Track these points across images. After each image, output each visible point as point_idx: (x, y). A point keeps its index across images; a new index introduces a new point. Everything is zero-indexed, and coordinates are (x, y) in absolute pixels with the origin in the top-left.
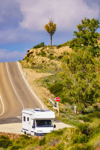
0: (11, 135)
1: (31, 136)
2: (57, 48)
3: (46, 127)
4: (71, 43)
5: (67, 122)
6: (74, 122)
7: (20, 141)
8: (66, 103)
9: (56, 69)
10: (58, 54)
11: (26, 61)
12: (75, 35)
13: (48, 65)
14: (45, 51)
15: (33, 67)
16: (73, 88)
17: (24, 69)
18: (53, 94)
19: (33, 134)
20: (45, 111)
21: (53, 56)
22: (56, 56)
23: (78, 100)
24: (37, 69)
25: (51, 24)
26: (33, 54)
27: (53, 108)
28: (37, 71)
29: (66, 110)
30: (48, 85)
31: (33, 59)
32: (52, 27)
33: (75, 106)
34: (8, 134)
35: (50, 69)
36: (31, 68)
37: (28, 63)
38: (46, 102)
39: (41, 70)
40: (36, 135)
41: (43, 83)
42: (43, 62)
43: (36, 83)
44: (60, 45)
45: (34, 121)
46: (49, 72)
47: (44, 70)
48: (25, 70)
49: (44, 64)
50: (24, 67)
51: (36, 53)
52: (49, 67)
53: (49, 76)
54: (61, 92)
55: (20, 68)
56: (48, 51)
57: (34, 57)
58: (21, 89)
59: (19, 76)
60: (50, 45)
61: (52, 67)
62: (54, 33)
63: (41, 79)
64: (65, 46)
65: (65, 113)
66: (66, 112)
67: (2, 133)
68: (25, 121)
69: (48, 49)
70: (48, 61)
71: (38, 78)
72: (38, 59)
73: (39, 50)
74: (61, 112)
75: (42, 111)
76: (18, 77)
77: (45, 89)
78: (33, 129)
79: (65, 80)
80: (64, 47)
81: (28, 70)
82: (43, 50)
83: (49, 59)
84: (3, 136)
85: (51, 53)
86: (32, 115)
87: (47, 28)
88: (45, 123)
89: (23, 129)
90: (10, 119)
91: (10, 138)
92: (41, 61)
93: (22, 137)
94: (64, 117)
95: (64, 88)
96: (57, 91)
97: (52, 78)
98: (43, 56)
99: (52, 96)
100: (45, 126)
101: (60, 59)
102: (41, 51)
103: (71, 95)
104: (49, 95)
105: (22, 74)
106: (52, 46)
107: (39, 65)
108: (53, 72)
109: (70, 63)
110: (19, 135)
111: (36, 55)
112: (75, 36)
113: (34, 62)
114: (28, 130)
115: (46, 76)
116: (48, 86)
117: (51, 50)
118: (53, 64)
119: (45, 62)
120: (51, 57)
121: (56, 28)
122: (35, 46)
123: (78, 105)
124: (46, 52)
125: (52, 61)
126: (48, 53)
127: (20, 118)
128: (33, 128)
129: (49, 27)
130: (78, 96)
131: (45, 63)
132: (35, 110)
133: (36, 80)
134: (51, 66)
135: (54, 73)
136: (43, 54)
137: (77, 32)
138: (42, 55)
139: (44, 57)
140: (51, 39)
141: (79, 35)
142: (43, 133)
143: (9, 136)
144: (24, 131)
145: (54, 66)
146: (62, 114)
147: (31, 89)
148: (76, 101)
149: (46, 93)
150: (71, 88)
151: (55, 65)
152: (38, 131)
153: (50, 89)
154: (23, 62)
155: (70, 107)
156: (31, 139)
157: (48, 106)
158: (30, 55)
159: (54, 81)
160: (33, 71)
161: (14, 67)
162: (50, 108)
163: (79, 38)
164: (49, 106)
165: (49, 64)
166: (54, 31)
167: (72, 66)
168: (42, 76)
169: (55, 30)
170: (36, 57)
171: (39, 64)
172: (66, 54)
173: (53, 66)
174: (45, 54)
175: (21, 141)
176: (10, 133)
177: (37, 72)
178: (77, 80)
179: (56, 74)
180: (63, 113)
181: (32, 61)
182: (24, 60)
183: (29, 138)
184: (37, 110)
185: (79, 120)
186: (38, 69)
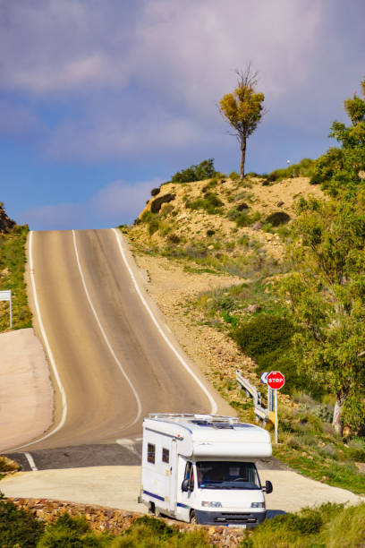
0: (99, 513)
1: (177, 523)
2: (265, 184)
3: (234, 488)
4: (321, 167)
5: (311, 471)
6: (337, 470)
7: (136, 543)
8: (300, 394)
9: (260, 264)
10: (266, 206)
11: (145, 228)
12: (336, 136)
13: (230, 247)
14: (218, 192)
15: (174, 252)
16: (333, 339)
17: (138, 257)
18: (248, 355)
19: (183, 514)
20: (232, 427)
21: (250, 214)
22: (258, 214)
23: (349, 382)
24: (187, 258)
25: (244, 93)
26: (172, 203)
27: (256, 411)
28: (188, 265)
29: (304, 421)
30: (230, 320)
31: (173, 221)
32: (246, 104)
33: (337, 406)
34: (87, 508)
35: (234, 260)
36: (163, 255)
37: (156, 236)
38: (226, 385)
39: (204, 265)
40: (194, 520)
41: (213, 314)
42: (210, 233)
43: (186, 313)
44: (276, 173)
45: (190, 464)
46: (235, 271)
47: (215, 266)
48: (144, 260)
49: (215, 242)
50: (137, 251)
51: (185, 199)
52: (232, 254)
53: (233, 286)
54: (279, 350)
55: (125, 252)
56: (229, 193)
57: (175, 214)
58: (128, 332)
59: (121, 282)
60: (238, 172)
61: (242, 252)
62: (254, 126)
63: (203, 299)
64: (292, 177)
65: (299, 433)
66: (303, 428)
67: (62, 505)
68: (154, 462)
69: (229, 184)
70: (228, 231)
71: (192, 293)
72: (194, 224)
73: (196, 189)
74: (286, 428)
75: (221, 425)
76: (118, 286)
77: (219, 336)
78: (186, 494)
79: (304, 306)
80: (289, 179)
81: (155, 263)
82: (213, 191)
83: (233, 225)
84: (67, 516)
85: (240, 202)
86: (182, 439)
87: (231, 109)
88: (232, 474)
89: (145, 492)
90: (91, 450)
91: (93, 526)
92: (205, 231)
93: (143, 526)
94: (296, 448)
95: (295, 337)
96: (265, 345)
97: (244, 297)
98: (211, 213)
99: (245, 362)
100: (231, 483)
101: (276, 224)
102: (203, 194)
103: (324, 366)
104: (233, 360)
105: (133, 277)
106: (244, 177)
107: (194, 246)
108: (247, 273)
109: (326, 243)
110: (129, 516)
111: (183, 206)
112: (338, 139)
113: (177, 233)
114: (162, 499)
115: (222, 286)
116: (230, 324)
117: (242, 189)
118: (247, 245)
119: (217, 235)
120: (241, 216)
121: (261, 109)
122: (178, 174)
123: (349, 403)
124: (222, 198)
125: (245, 230)
126: (231, 200)
127: (129, 448)
128: (184, 489)
129: (239, 103)
130: (351, 370)
131: (218, 240)
132: (193, 422)
133: (184, 302)
134: (239, 250)
135: (249, 278)
136: (212, 205)
137: (343, 126)
138: (206, 207)
139: (213, 216)
140: (244, 150)
141: (352, 138)
142: (224, 514)
143: (88, 517)
144: (147, 499)
145: (251, 252)
146: (289, 438)
147: (165, 333)
148: (343, 388)
149: (224, 352)
150: (326, 338)
151: (256, 246)
152: (203, 504)
153: (238, 335)
154: (136, 232)
155: (315, 410)
156: (179, 537)
157: (234, 404)
158: (163, 205)
159: (252, 308)
160: (171, 267)
161: (103, 250)
162: (242, 410)
163: (353, 148)
164: (238, 404)
165: (234, 244)
166: (255, 119)
167: (330, 255)
168: (208, 288)
169: (260, 117)
170: (184, 214)
171: (196, 242)
172: (311, 206)
173: (247, 250)
174: (217, 203)
175: (140, 542)
176: (95, 507)
177: (187, 269)
178: (348, 307)
179: (259, 282)
180: (293, 431)
181: (170, 229)
182: (137, 222)
183: (170, 531)
184: (200, 423)
185: (356, 463)
186: (190, 258)
